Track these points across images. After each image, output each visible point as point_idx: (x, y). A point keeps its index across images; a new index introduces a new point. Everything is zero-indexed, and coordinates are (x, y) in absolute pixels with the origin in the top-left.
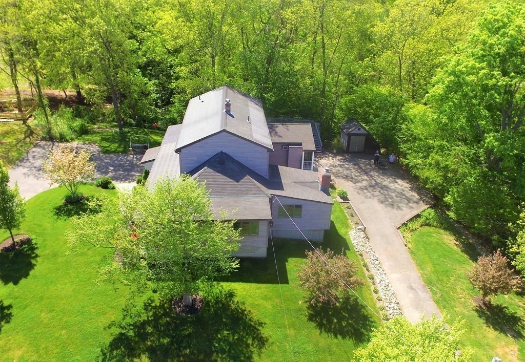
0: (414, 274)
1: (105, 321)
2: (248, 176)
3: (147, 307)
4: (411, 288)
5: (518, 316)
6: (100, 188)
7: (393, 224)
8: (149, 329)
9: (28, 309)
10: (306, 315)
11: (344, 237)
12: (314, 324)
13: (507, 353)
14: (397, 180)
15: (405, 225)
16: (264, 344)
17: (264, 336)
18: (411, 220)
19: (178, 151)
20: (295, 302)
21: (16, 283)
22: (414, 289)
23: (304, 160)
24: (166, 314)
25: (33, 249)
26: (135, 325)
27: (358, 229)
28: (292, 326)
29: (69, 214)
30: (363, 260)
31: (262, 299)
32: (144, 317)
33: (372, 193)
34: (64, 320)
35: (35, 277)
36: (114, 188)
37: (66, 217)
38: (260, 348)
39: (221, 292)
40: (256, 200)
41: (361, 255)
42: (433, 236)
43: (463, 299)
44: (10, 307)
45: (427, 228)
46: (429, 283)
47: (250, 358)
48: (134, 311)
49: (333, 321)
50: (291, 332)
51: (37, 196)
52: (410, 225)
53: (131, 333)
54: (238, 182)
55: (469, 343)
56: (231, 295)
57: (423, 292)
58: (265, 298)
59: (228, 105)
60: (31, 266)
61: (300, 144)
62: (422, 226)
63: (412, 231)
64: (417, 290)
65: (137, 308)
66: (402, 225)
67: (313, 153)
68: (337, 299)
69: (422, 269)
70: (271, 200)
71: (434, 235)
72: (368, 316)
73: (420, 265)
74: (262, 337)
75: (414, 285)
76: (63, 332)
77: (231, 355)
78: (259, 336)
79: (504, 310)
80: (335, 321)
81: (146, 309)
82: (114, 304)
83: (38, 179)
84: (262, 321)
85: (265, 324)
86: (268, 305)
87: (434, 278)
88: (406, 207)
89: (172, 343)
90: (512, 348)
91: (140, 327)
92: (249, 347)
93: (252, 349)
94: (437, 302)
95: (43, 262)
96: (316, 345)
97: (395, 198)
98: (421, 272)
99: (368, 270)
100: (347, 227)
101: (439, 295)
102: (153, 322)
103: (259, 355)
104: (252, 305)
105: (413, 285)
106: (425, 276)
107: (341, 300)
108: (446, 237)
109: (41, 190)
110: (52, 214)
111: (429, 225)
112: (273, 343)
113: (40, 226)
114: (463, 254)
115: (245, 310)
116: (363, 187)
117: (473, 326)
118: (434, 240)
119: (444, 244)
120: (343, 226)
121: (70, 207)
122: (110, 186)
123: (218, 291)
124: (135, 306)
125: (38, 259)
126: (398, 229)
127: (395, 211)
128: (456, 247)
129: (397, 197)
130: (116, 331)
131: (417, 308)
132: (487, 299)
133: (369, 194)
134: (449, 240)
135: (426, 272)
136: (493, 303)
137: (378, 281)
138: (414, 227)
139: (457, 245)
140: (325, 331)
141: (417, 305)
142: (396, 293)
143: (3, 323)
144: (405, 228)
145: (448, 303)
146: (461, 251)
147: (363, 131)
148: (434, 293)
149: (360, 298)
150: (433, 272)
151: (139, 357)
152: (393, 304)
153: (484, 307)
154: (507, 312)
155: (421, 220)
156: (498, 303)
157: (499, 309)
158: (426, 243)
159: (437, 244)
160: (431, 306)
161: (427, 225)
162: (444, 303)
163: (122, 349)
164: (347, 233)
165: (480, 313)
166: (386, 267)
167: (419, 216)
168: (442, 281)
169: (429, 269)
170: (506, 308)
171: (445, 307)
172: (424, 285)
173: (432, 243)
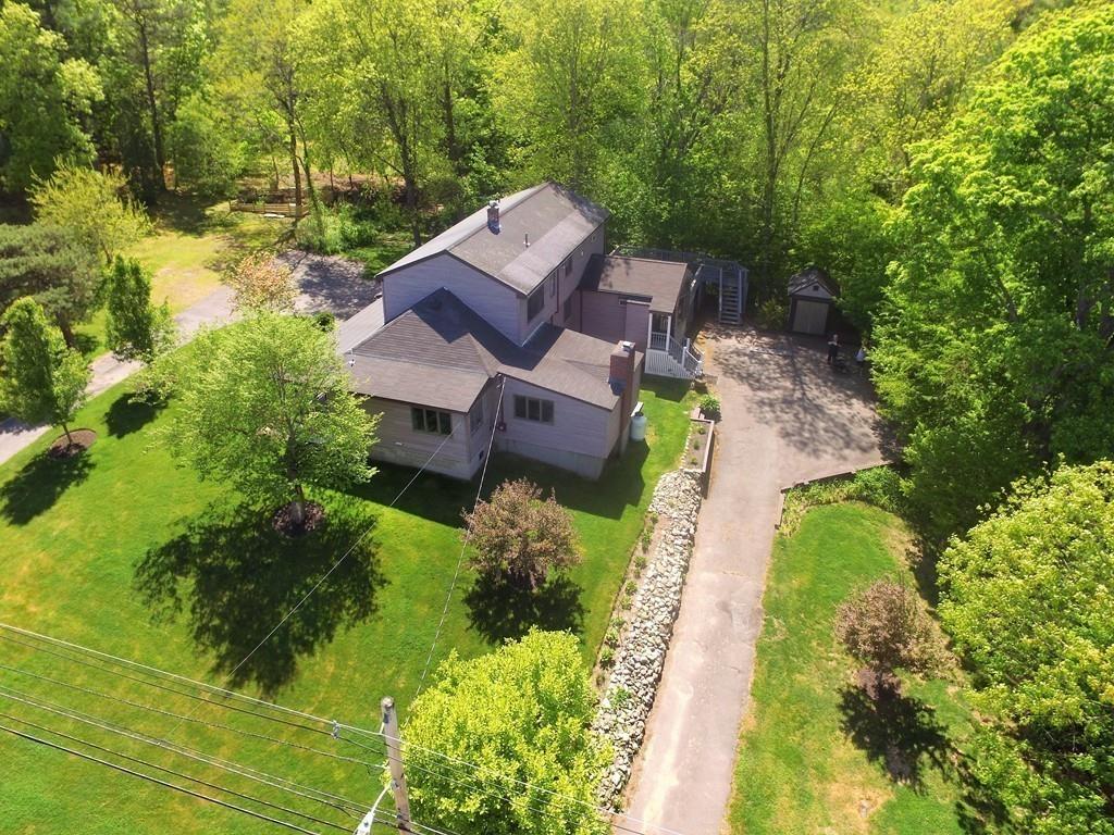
0: (752, 584)
1: (178, 512)
2: (470, 335)
3: (241, 508)
4: (725, 607)
5: (947, 736)
7: (779, 481)
8: (222, 540)
9: (109, 472)
10: (465, 591)
11: (645, 481)
12: (467, 609)
13: (850, 800)
14: (854, 401)
15: (804, 488)
16: (365, 615)
17: (374, 602)
18: (825, 481)
22: (728, 612)
23: (653, 330)
24: (257, 526)
26: (208, 530)
27: (686, 473)
28: (432, 601)
30: (651, 530)
31: (413, 544)
32: (227, 522)
33: (779, 413)
38: (356, 618)
39: (357, 515)
40: (467, 377)
41: (654, 520)
42: (862, 524)
43: (834, 663)
44: (92, 466)
45: (859, 506)
46: (774, 607)
47: (331, 627)
48: (220, 510)
49: (507, 614)
50: (423, 610)
52: (813, 490)
53: (196, 539)
54: (450, 342)
55: (772, 749)
56: (369, 524)
57: (745, 623)
58: (419, 544)
59: (492, 212)
61: (649, 299)
62: (849, 498)
63: (819, 503)
64: (735, 616)
65: (228, 506)
66: (796, 486)
67: (670, 318)
68: (541, 580)
69: (779, 580)
71: (868, 523)
72: (579, 628)
73: (779, 573)
74: (370, 603)
76: (125, 513)
77: (308, 613)
78: (368, 600)
79: (918, 714)
80: (511, 616)
81: (238, 511)
82: (205, 493)
84: (388, 577)
85: (390, 583)
86: (414, 555)
87: (793, 602)
88: (833, 455)
89: (237, 569)
90: (873, 796)
91: (212, 533)
92: (341, 611)
93: (344, 614)
94: (762, 650)
97: (822, 432)
98: (772, 583)
99: (645, 550)
100: (669, 464)
101: (779, 637)
102: (233, 533)
103: (348, 629)
104: (394, 551)
105: (734, 603)
106: (774, 594)
107: (546, 586)
108: (895, 531)
111: (869, 501)
112: (381, 618)
115: (374, 556)
116: (766, 401)
117: (815, 721)
118: (858, 533)
119: (878, 545)
120: (662, 460)
123: (354, 513)
124: (226, 504)
126: (782, 492)
127: (802, 457)
128: (905, 557)
129: (826, 431)
130: (181, 530)
131: (707, 648)
132: (889, 678)
133: (769, 416)
134: (897, 541)
135: (782, 587)
136: (903, 692)
137: (650, 573)
138: (825, 496)
139: (909, 553)
140: (479, 628)
141: (713, 644)
142: (684, 605)
143: (73, 483)
144: (798, 492)
145: (787, 659)
146: (912, 569)
147: (823, 293)
148: (769, 630)
149: (587, 592)
150: (800, 593)
151: (185, 575)
152: (649, 624)
153: (872, 693)
154: (926, 720)
155: (850, 487)
156: (917, 696)
157: (910, 708)
158: (833, 534)
159: (862, 541)
160: (742, 653)
161: (861, 498)
162: (777, 657)
163: (173, 558)
164: (658, 475)
165: (852, 701)
166: (699, 556)
167: (850, 477)
168: (811, 614)
169: (795, 583)
170: (931, 712)
171: (772, 664)
172: (759, 611)
173: (849, 536)
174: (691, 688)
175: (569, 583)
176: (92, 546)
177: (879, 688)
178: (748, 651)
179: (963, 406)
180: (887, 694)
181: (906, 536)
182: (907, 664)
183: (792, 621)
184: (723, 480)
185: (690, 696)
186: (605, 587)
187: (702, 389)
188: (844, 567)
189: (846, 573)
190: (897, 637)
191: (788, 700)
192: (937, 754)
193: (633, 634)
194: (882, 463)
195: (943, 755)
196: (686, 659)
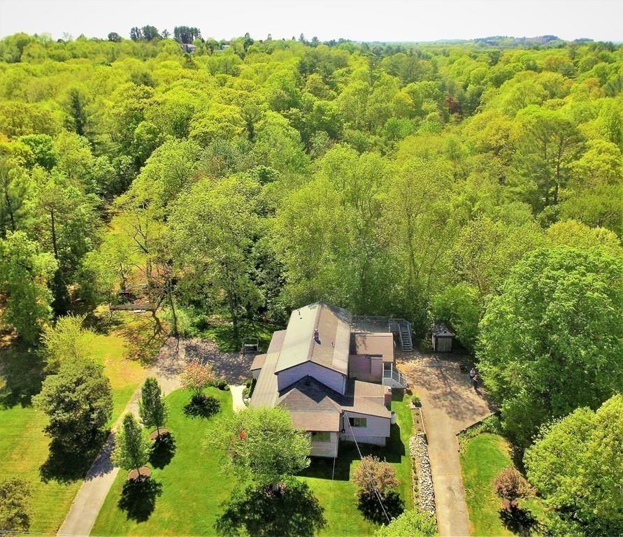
0: (457, 478)
1: (220, 499)
2: (326, 397)
3: (248, 491)
4: (450, 489)
5: (537, 520)
6: (218, 389)
7: (454, 431)
8: (248, 507)
9: (172, 486)
10: (356, 505)
11: (404, 443)
12: (360, 512)
15: (464, 432)
18: (472, 427)
19: (276, 374)
20: (351, 494)
21: (162, 468)
22: (452, 490)
23: (385, 369)
25: (171, 442)
26: (239, 504)
27: (418, 436)
28: (346, 511)
29: (195, 412)
30: (414, 464)
31: (328, 490)
32: (245, 499)
34: (195, 495)
35: (175, 463)
36: (229, 390)
37: (193, 416)
39: (298, 484)
41: (414, 459)
42: (489, 443)
43: (494, 502)
44: (160, 484)
45: (487, 435)
46: (468, 485)
47: (312, 534)
48: (239, 494)
50: (344, 516)
51: (171, 394)
52: (468, 432)
53: (236, 510)
54: (318, 402)
56: (305, 486)
57: (459, 493)
58: (330, 490)
59: (316, 334)
60: (172, 455)
61: (381, 356)
62: (482, 432)
63: (471, 437)
64: (455, 492)
66: (461, 432)
67: (392, 364)
68: (383, 494)
69: (466, 473)
70: (342, 415)
71: (491, 442)
73: (465, 470)
75: (453, 487)
76: (194, 504)
79: (526, 514)
80: (378, 511)
81: (247, 494)
82: (226, 486)
83: (168, 379)
84: (324, 507)
85: (326, 510)
86: (331, 495)
87: (473, 482)
91: (242, 506)
93: (314, 527)
94: (468, 503)
95: (180, 452)
96: (360, 526)
98: (464, 475)
100: (410, 432)
101: (472, 497)
102: (250, 503)
104: (321, 494)
106: (466, 480)
107: (386, 496)
108: (502, 443)
109: (173, 389)
110: (183, 412)
111: (490, 432)
113: (175, 422)
114: (512, 462)
115: (314, 499)
117: (493, 524)
118: (489, 447)
119: (497, 451)
120: (406, 432)
121: (196, 406)
122: (225, 388)
124: (240, 491)
125: (176, 450)
126: (456, 435)
128: (508, 454)
130: (227, 508)
131: (449, 506)
132: (514, 503)
134: (504, 447)
135: (468, 476)
136: (519, 507)
137: (421, 482)
138: (473, 434)
139: (509, 452)
140: (368, 518)
141: (450, 504)
142: (436, 492)
143: (156, 495)
144: (463, 435)
145: (477, 504)
146: (512, 459)
147: (449, 334)
148: (469, 494)
149: (401, 495)
150: (475, 477)
151: (240, 527)
152: (427, 502)
153: (509, 510)
154: (529, 516)
155: (482, 427)
156: (524, 507)
157: (522, 513)
158: (479, 449)
159: (491, 450)
160: (461, 505)
161: (487, 431)
162: (474, 504)
163: (230, 520)
164: (408, 438)
165: (503, 514)
166: (435, 470)
167: (480, 423)
168: (480, 484)
169: (472, 474)
170: (530, 512)
171: (473, 507)
172: (462, 488)
173: (485, 449)
174: (449, 522)
175: (393, 493)
176: (189, 521)
177: (511, 508)
178: (464, 503)
179: (518, 389)
180: (514, 509)
181: (507, 444)
182: (518, 496)
183: (475, 489)
184: (433, 435)
185: (449, 525)
186: (407, 491)
187: (410, 393)
188: (488, 462)
189: (489, 465)
190: (514, 487)
191: (482, 518)
192: (535, 527)
193: (423, 507)
194: (491, 414)
195: (537, 526)
196: (443, 512)
